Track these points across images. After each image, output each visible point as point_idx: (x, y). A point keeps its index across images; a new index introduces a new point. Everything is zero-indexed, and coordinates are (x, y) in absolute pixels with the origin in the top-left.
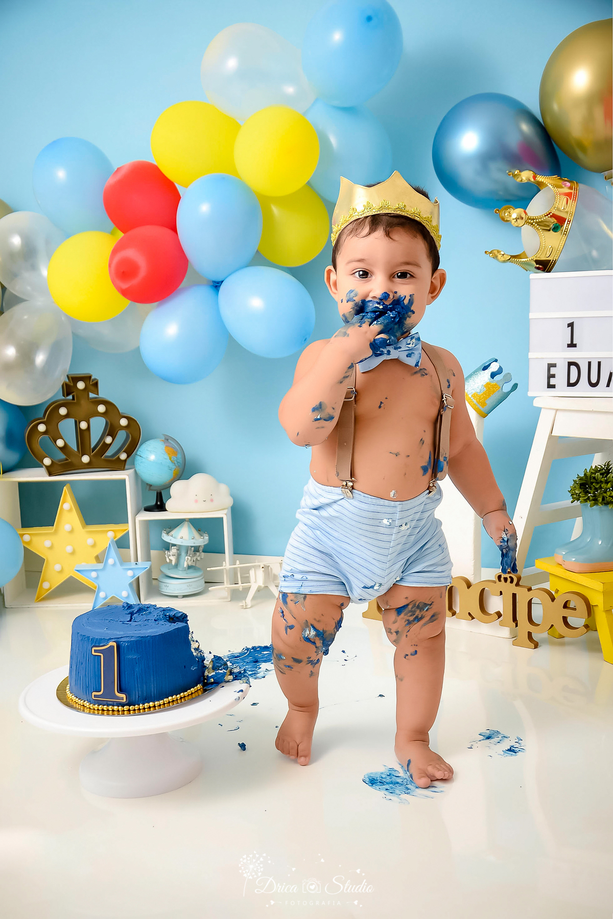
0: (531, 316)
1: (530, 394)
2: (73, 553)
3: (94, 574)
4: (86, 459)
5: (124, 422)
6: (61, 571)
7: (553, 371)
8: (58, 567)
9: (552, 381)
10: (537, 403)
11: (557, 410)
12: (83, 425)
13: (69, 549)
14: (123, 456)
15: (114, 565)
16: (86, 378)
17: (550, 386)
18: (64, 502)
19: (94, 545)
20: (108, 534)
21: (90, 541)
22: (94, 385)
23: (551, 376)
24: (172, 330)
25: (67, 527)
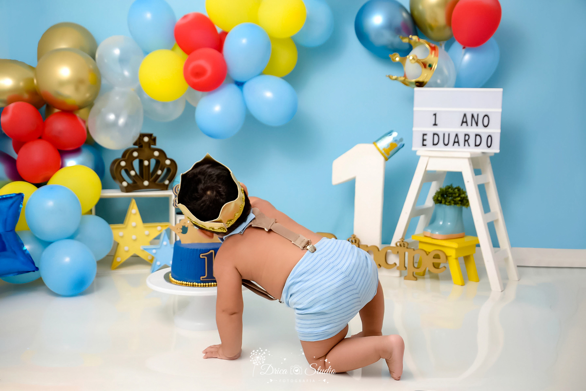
0: (415, 109)
1: (414, 149)
2: (135, 240)
3: (154, 251)
4: (146, 183)
5: (168, 162)
6: (127, 251)
7: (425, 137)
8: (126, 248)
9: (425, 143)
10: (418, 153)
11: (430, 157)
12: (146, 163)
13: (134, 237)
14: (167, 182)
15: (166, 246)
16: (150, 136)
17: (424, 145)
18: (132, 209)
19: (148, 235)
20: (158, 229)
21: (147, 232)
22: (153, 140)
23: (424, 140)
24: (217, 108)
25: (134, 224)
